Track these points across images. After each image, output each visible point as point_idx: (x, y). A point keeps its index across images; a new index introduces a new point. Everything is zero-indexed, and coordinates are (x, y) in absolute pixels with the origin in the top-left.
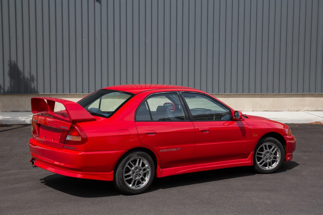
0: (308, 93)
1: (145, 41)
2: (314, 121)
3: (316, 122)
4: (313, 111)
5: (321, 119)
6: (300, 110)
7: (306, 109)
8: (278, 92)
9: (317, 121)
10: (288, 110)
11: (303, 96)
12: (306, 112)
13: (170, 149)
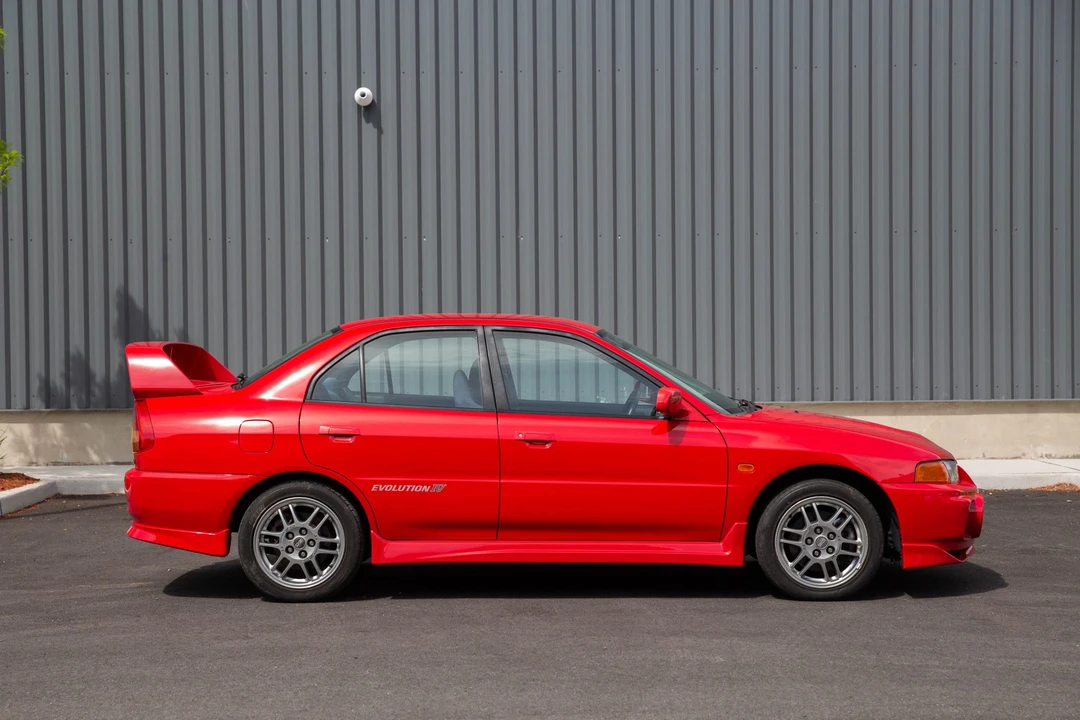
0: (1047, 398)
1: (518, 240)
2: (1052, 482)
3: (1058, 485)
4: (1067, 457)
5: (1075, 475)
6: (1024, 455)
7: (1044, 453)
8: (948, 395)
9: (1062, 481)
10: (984, 456)
11: (1033, 406)
12: (1046, 460)
13: (409, 487)
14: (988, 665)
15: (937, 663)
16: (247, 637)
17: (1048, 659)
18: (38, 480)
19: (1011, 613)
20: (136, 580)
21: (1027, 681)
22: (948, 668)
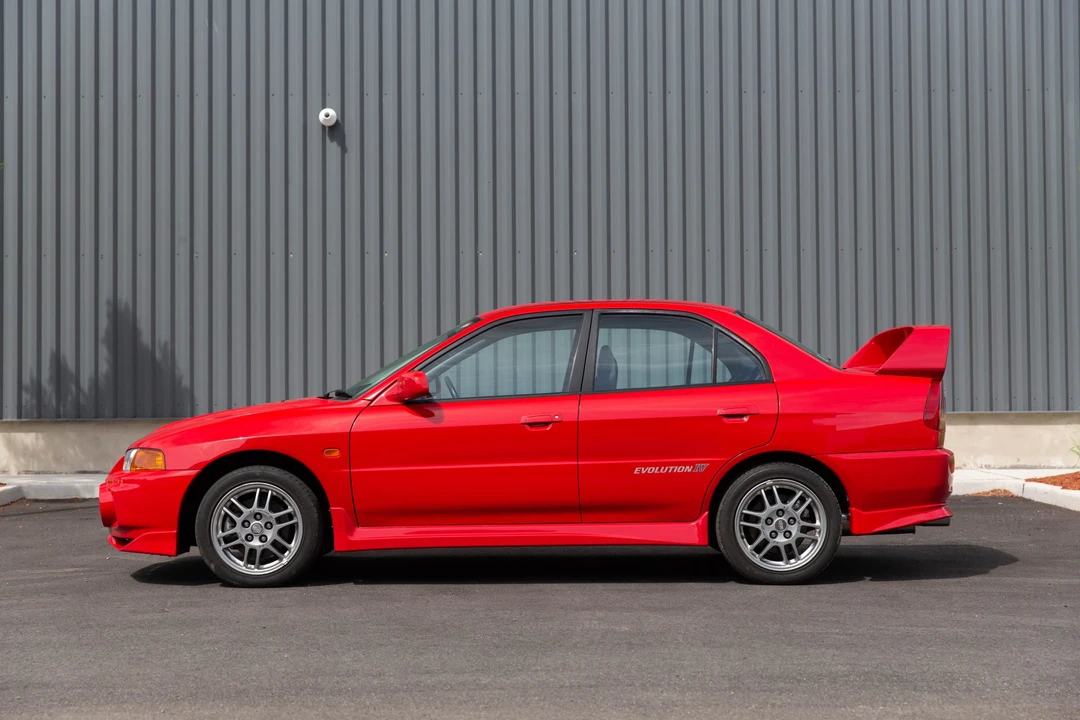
1: (477, 256)
6: (965, 465)
7: (984, 464)
9: (998, 488)
14: (886, 632)
15: (837, 631)
16: (164, 611)
17: (945, 627)
18: (5, 484)
19: (921, 592)
20: (73, 566)
21: (920, 645)
22: (846, 634)
